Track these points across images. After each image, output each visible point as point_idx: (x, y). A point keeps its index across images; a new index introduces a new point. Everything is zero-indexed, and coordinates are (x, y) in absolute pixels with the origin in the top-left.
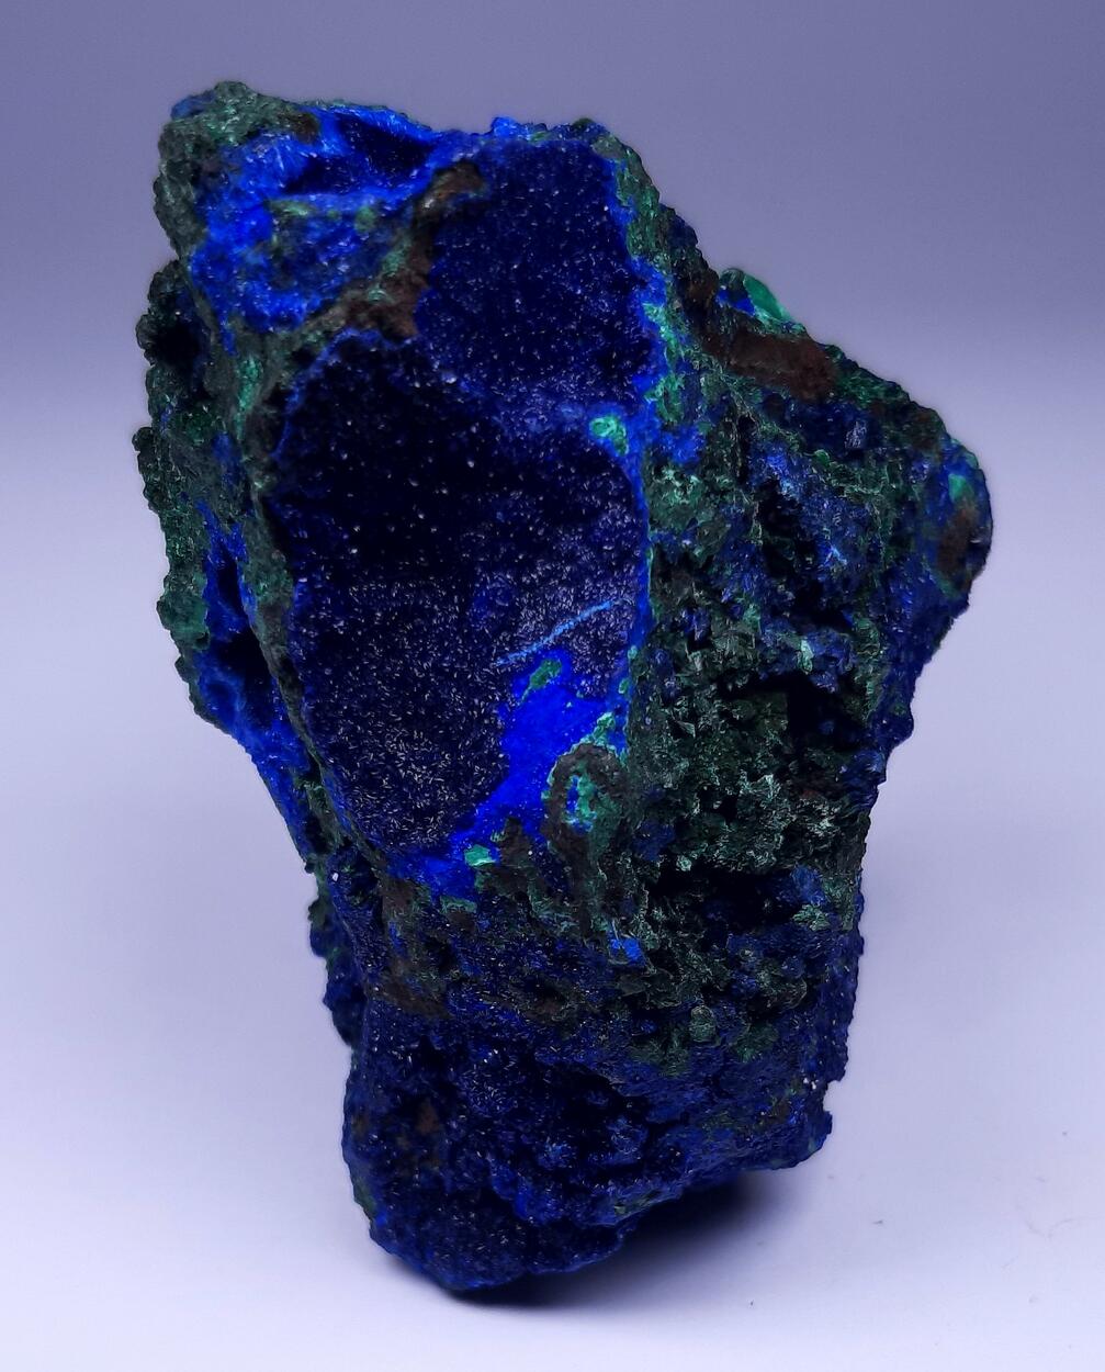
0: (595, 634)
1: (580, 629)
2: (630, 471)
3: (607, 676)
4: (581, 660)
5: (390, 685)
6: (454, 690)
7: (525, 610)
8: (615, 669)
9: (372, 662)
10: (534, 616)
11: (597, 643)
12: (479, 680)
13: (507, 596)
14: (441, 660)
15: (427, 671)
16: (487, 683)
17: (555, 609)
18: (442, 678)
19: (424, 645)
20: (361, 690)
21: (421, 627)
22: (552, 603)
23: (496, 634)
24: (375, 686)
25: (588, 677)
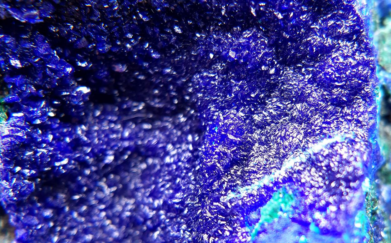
0: (328, 166)
1: (313, 162)
2: (361, 9)
3: (342, 207)
4: (314, 192)
5: (120, 225)
6: (184, 227)
7: (257, 145)
8: (351, 201)
9: (101, 201)
10: (265, 151)
11: (330, 175)
12: (209, 215)
13: (239, 132)
14: (172, 197)
15: (158, 209)
16: (216, 218)
17: (286, 143)
18: (173, 215)
19: (156, 183)
20: (86, 231)
21: (154, 166)
22: (283, 138)
23: (227, 168)
24: (103, 227)
25: (323, 209)
